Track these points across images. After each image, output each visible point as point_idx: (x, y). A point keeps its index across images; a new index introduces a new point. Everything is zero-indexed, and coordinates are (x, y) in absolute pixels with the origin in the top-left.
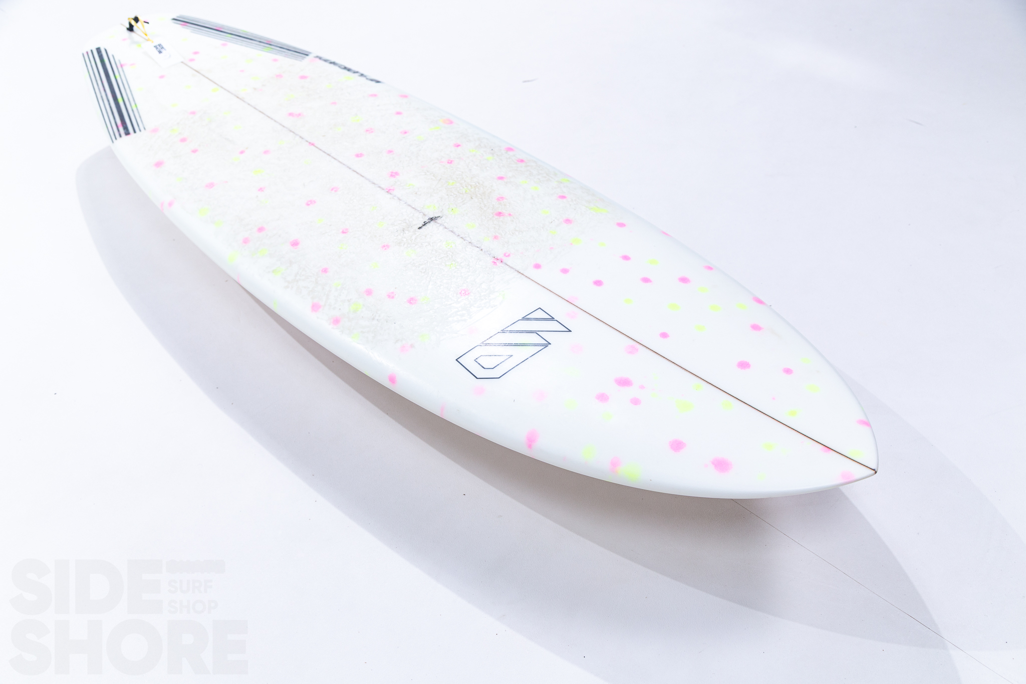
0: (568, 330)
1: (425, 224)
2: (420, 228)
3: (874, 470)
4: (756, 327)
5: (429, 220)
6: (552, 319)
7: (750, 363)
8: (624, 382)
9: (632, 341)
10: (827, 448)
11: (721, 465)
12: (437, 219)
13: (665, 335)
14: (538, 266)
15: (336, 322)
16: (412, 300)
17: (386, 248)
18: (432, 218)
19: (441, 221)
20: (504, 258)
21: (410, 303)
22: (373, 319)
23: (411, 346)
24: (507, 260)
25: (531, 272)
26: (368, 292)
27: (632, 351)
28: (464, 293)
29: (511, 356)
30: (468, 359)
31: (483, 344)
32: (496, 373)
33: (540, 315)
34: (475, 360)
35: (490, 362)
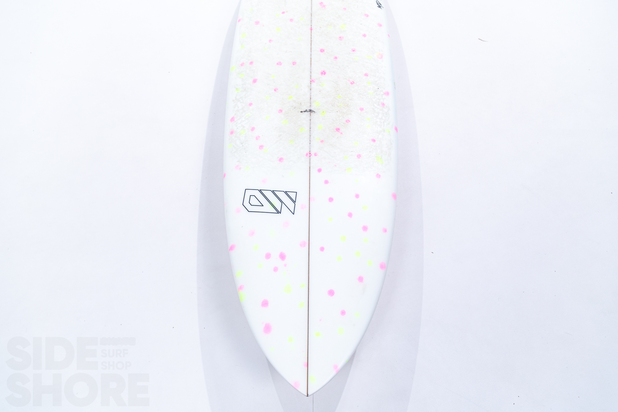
0: (293, 213)
1: (306, 111)
2: (302, 112)
3: (308, 395)
4: (361, 279)
5: (309, 111)
6: (294, 202)
7: (334, 295)
8: (282, 257)
9: (308, 240)
10: (307, 364)
11: (268, 329)
12: (313, 112)
13: (322, 249)
14: (320, 170)
15: (232, 133)
16: (261, 147)
17: (280, 112)
18: (311, 110)
19: (312, 114)
20: (313, 155)
21: (260, 148)
22: (242, 144)
23: (240, 169)
24: (313, 157)
25: (314, 172)
26: (253, 129)
27: (302, 245)
28: (281, 160)
29: (263, 206)
30: (249, 193)
31: (260, 191)
32: (250, 208)
33: (293, 195)
34: (250, 196)
35: (254, 201)
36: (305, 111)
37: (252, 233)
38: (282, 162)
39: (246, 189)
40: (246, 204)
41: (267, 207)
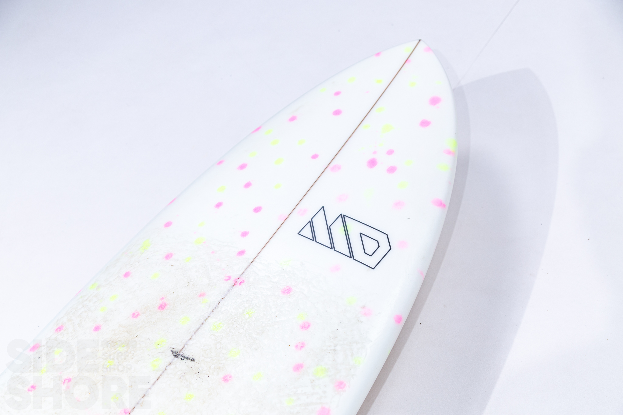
0: (323, 208)
2: (193, 360)
4: (293, 118)
5: (179, 356)
6: (311, 223)
7: (335, 109)
8: (372, 163)
9: (326, 171)
12: (175, 350)
13: (315, 157)
14: (241, 253)
15: (341, 385)
16: (305, 326)
17: (228, 378)
18: (175, 356)
19: (178, 348)
20: (233, 279)
21: (309, 326)
22: (335, 350)
23: (363, 307)
24: (235, 276)
25: (250, 254)
26: (298, 367)
27: (337, 168)
28: (287, 291)
29: (361, 234)
30: (372, 261)
31: (351, 256)
32: (382, 239)
33: (307, 232)
34: (371, 256)
35: (371, 246)
36: (185, 359)
37: (398, 204)
38: (288, 287)
39: (373, 269)
40: (384, 247)
41: (354, 229)
